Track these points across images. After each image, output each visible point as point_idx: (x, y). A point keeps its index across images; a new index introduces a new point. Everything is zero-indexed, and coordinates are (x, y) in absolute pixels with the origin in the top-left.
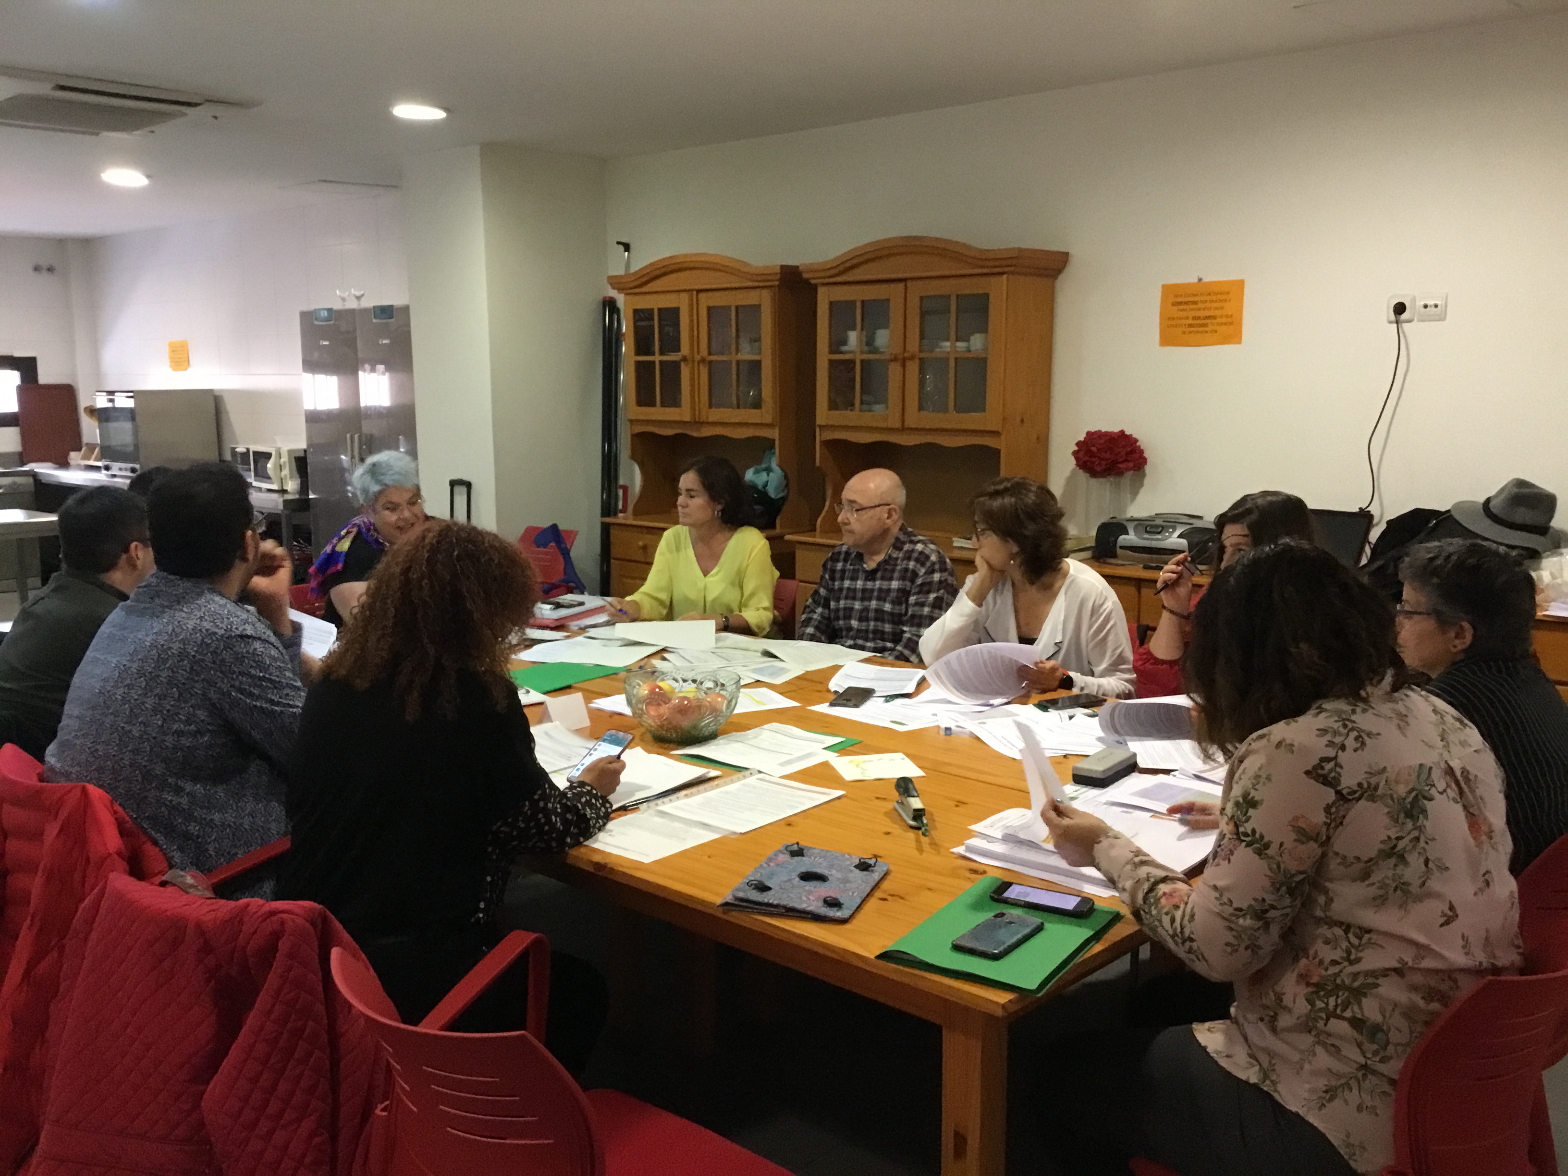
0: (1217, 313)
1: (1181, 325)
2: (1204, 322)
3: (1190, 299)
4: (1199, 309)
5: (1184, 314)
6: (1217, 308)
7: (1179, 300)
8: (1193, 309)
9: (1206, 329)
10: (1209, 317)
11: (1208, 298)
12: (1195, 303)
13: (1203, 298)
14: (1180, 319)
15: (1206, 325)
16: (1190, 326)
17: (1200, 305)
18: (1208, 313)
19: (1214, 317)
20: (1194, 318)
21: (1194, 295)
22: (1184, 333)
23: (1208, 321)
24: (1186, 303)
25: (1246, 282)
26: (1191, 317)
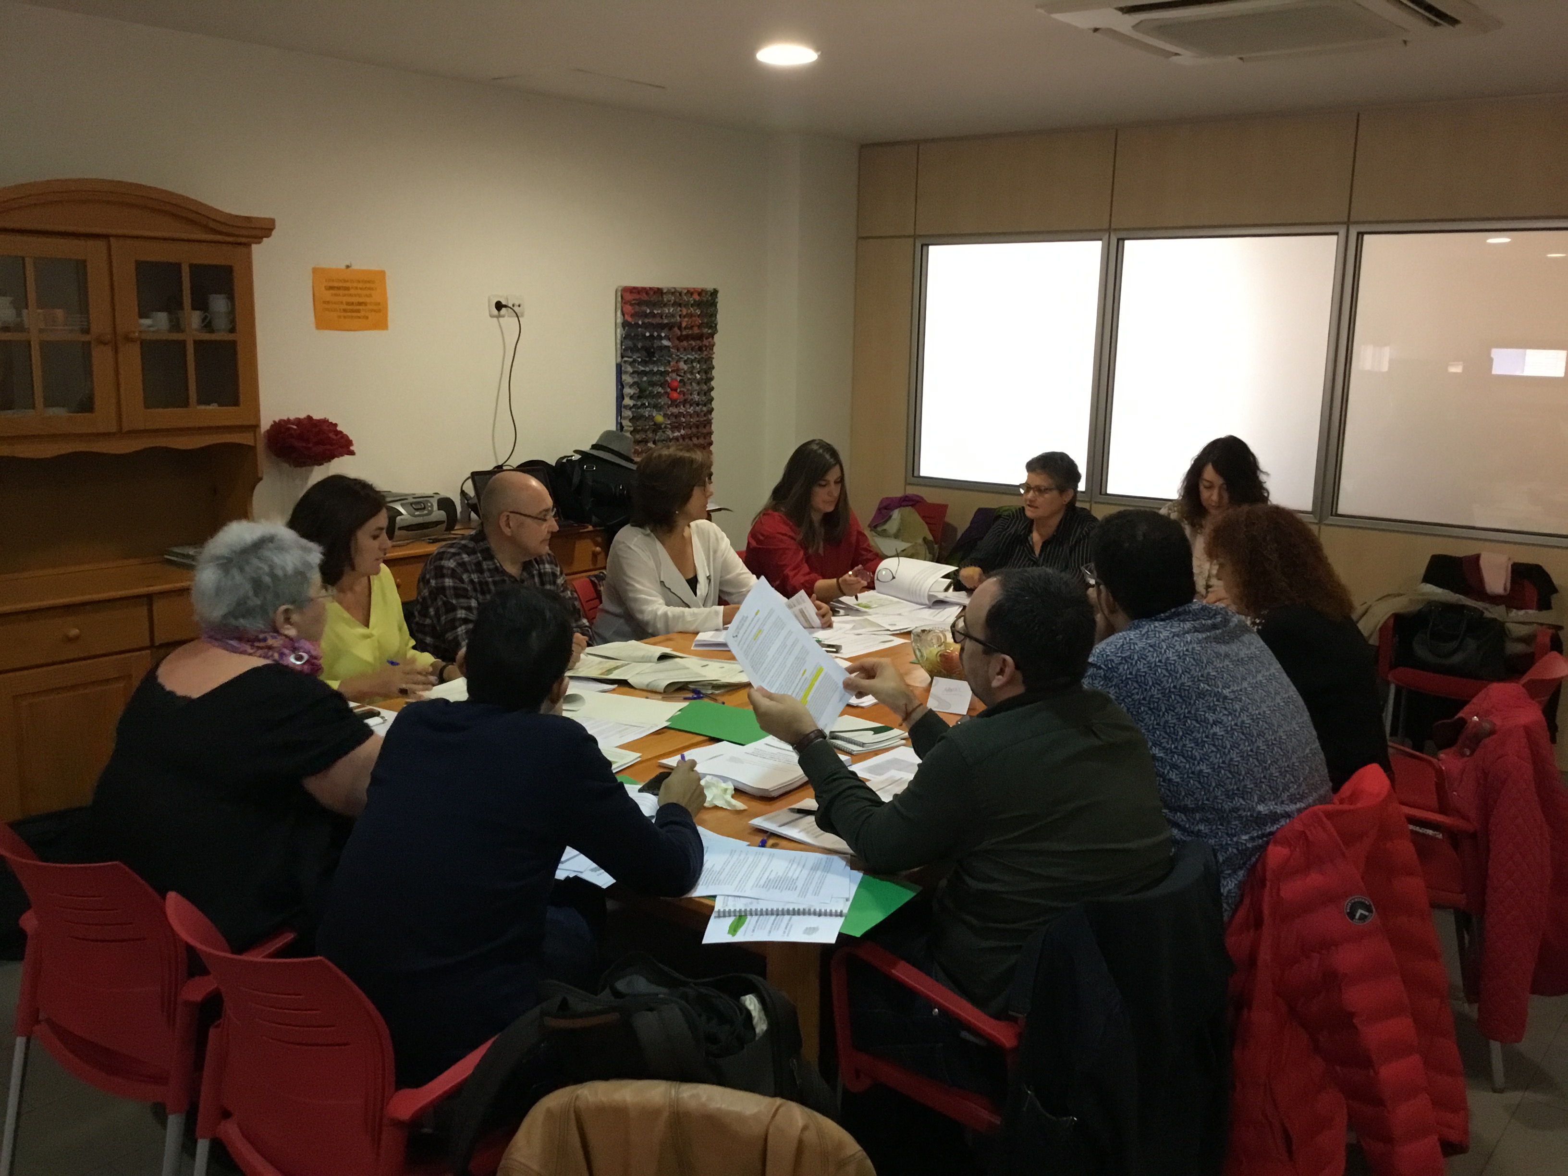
0: (368, 300)
1: (335, 310)
2: (358, 307)
3: (341, 284)
4: (351, 295)
5: (336, 299)
6: (366, 296)
7: (331, 284)
8: (345, 295)
9: (359, 315)
10: (360, 304)
11: (360, 285)
12: (347, 289)
13: (355, 285)
14: (335, 303)
15: (358, 311)
16: (345, 310)
17: (352, 292)
18: (361, 300)
19: (365, 304)
20: (348, 304)
21: (345, 281)
22: (339, 317)
23: (361, 307)
24: (339, 288)
25: (388, 274)
26: (344, 303)
